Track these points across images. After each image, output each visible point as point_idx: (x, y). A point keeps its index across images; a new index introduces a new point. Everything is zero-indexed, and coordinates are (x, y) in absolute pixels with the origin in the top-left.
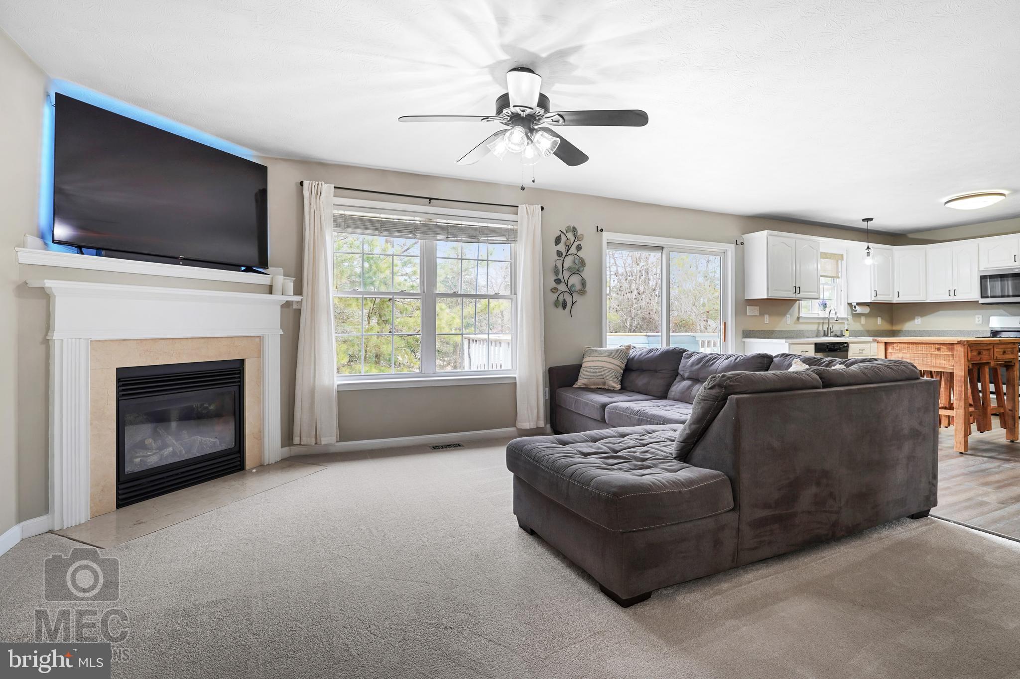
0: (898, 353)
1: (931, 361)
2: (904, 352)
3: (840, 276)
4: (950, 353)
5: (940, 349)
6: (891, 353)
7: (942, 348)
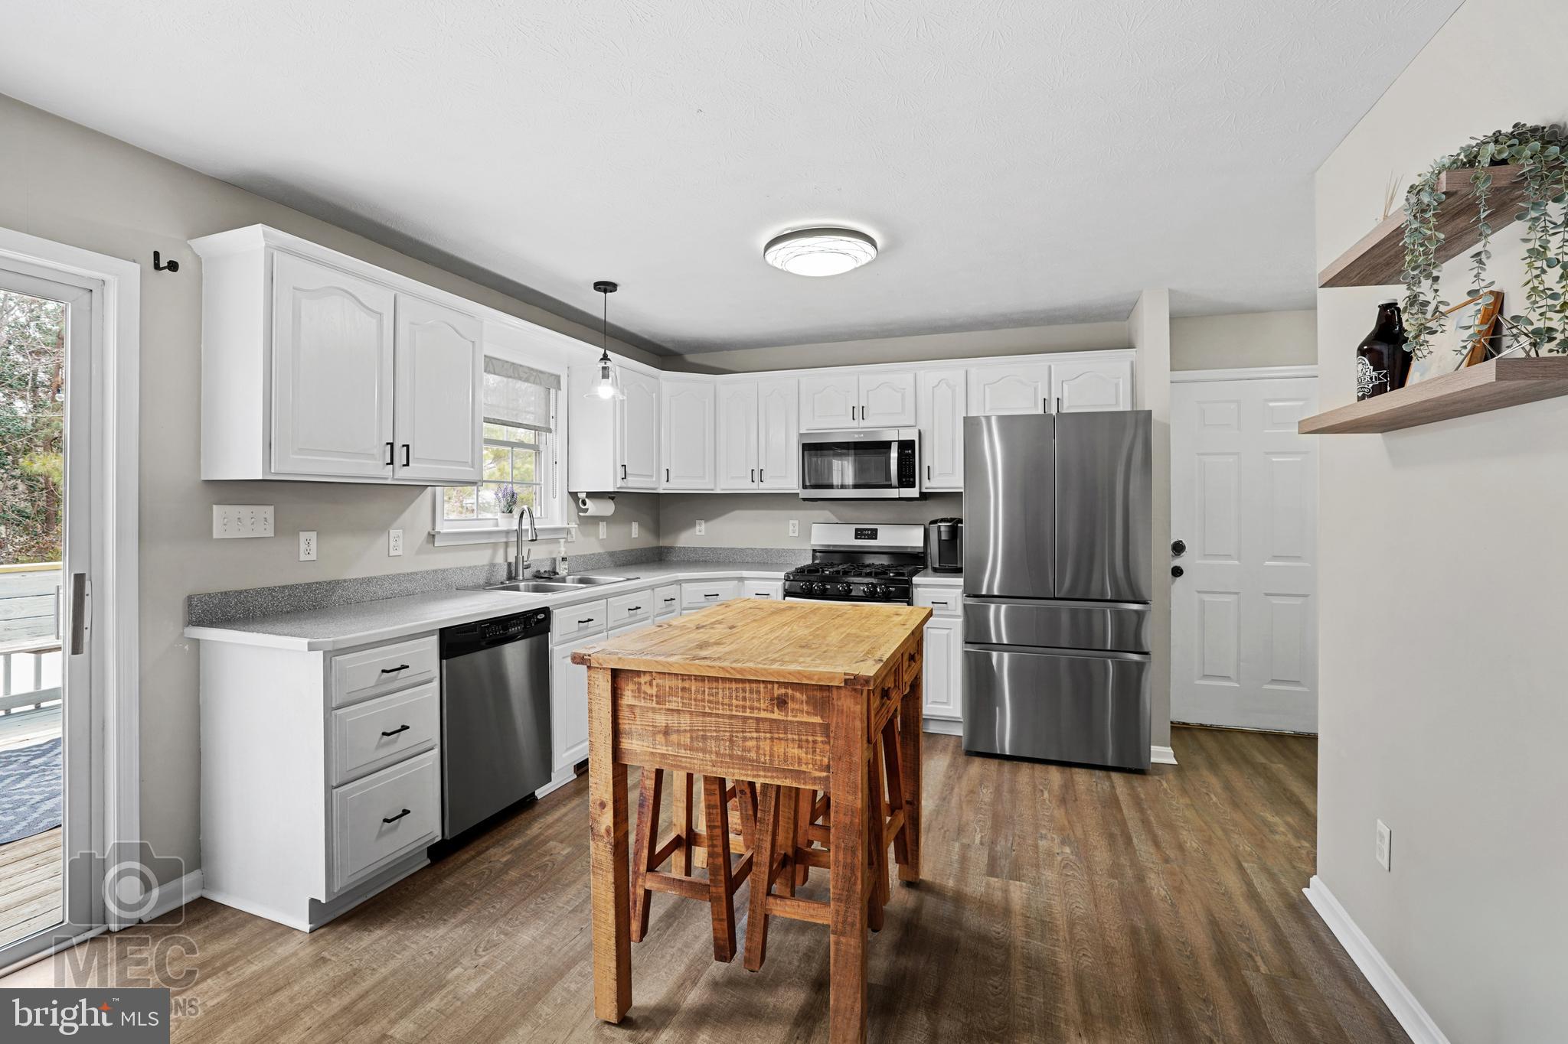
0: (653, 710)
1: (758, 748)
2: (673, 706)
3: (552, 427)
4: (817, 720)
5: (785, 703)
6: (631, 707)
7: (793, 698)
